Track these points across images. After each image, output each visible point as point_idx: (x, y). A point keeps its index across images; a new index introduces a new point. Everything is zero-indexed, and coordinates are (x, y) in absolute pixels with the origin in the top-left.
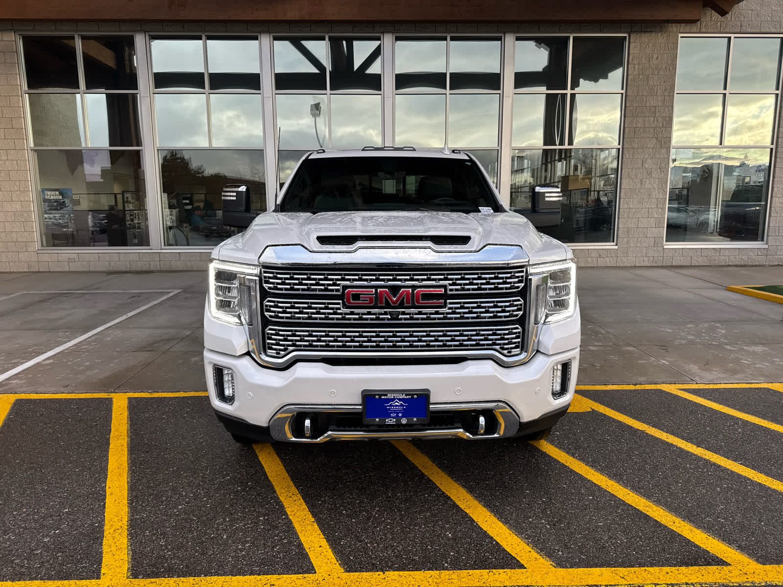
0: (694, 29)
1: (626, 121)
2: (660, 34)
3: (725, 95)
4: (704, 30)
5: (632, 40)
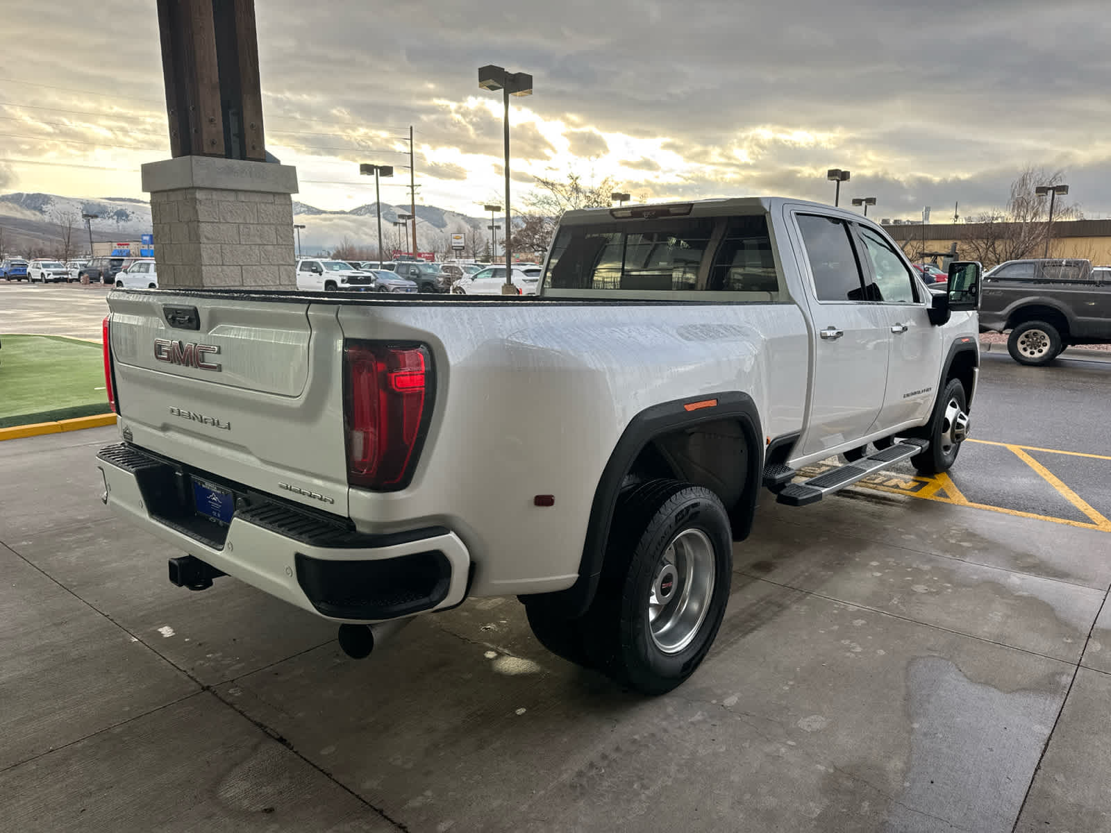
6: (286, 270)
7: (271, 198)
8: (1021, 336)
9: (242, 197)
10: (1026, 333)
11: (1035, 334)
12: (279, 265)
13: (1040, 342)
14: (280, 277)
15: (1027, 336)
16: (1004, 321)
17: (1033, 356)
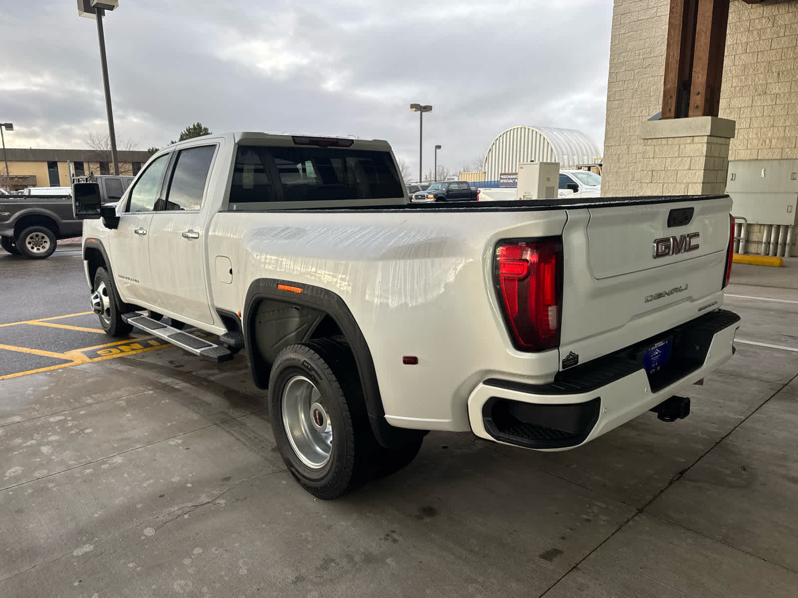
8: (27, 240)
10: (30, 236)
11: (37, 236)
13: (42, 241)
15: (31, 238)
16: (11, 228)
17: (40, 252)
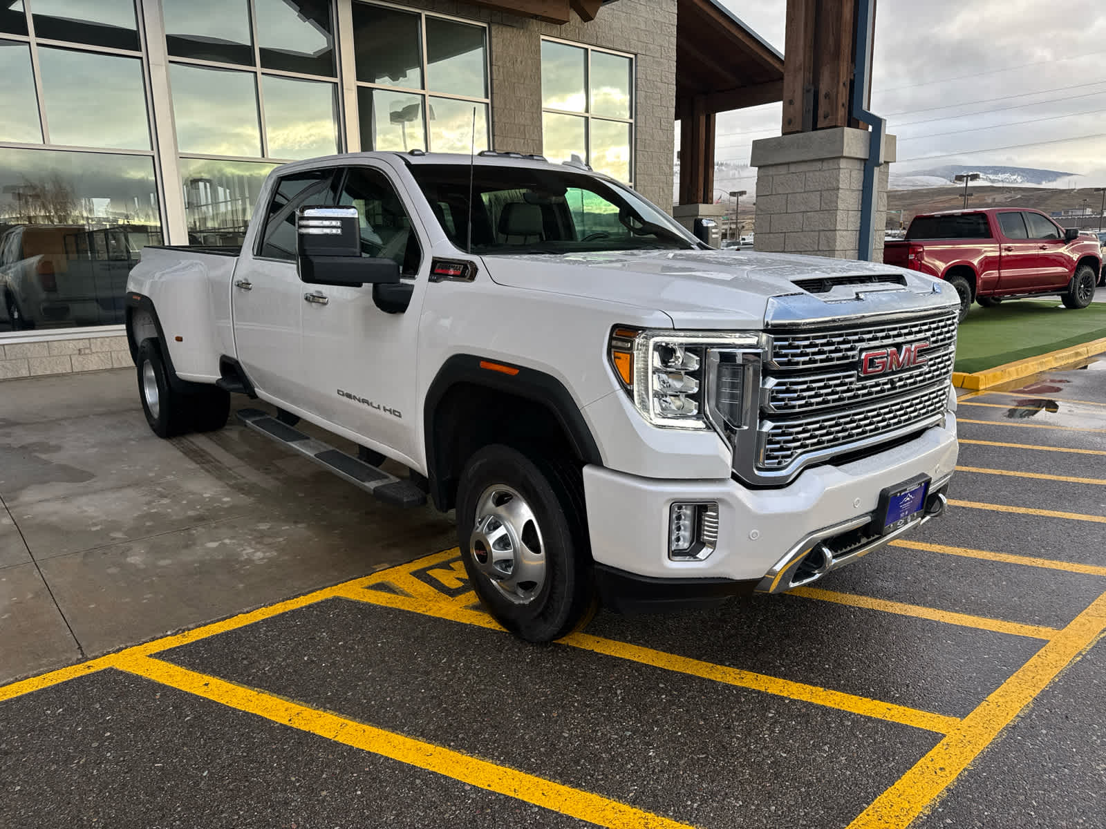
0: (555, 32)
1: (496, 141)
2: (522, 31)
3: (587, 119)
4: (564, 35)
5: (493, 33)
6: (825, 236)
7: (819, 165)
9: (793, 168)
12: (819, 231)
14: (819, 243)
